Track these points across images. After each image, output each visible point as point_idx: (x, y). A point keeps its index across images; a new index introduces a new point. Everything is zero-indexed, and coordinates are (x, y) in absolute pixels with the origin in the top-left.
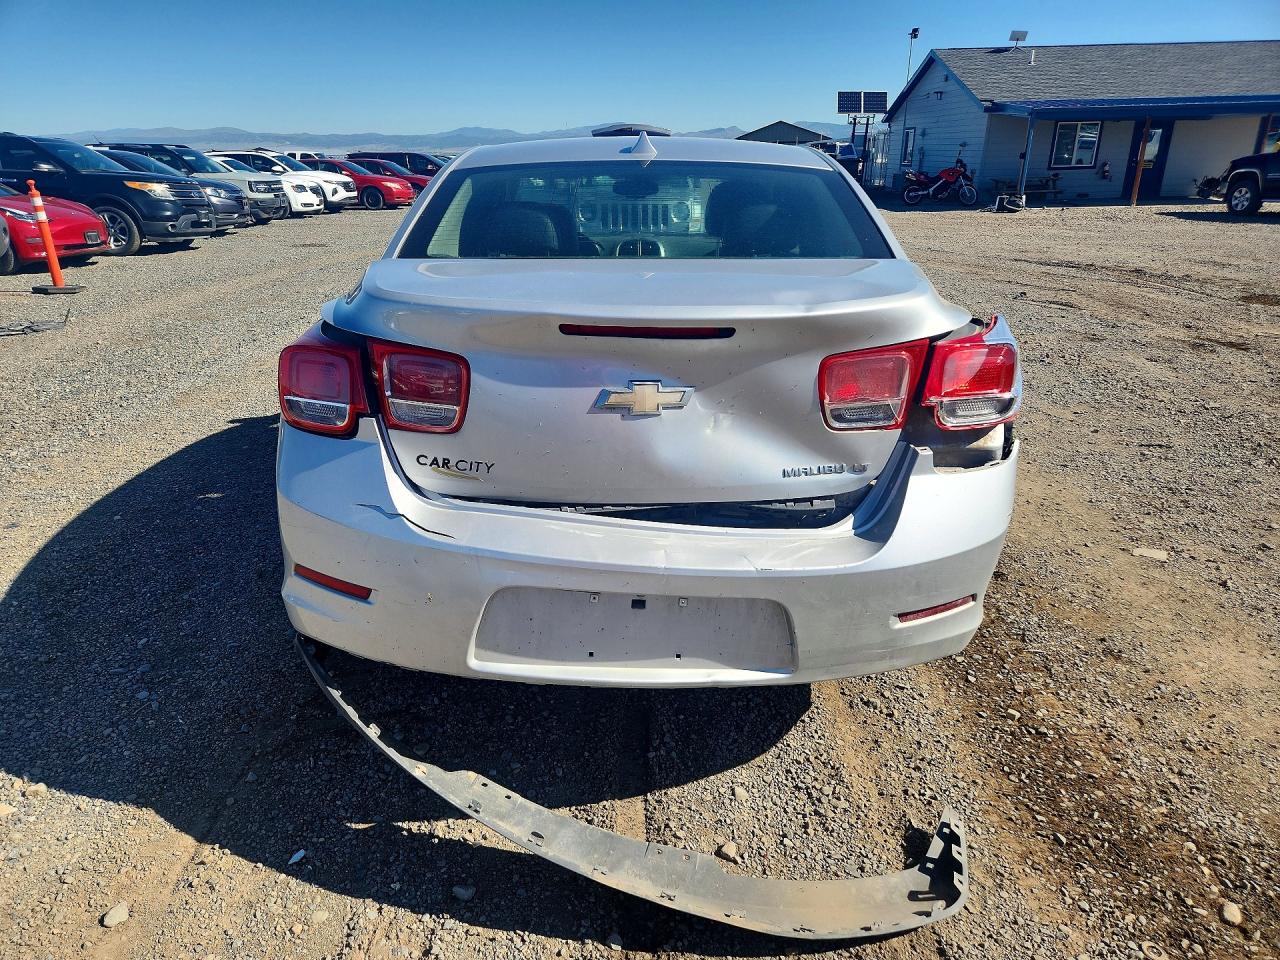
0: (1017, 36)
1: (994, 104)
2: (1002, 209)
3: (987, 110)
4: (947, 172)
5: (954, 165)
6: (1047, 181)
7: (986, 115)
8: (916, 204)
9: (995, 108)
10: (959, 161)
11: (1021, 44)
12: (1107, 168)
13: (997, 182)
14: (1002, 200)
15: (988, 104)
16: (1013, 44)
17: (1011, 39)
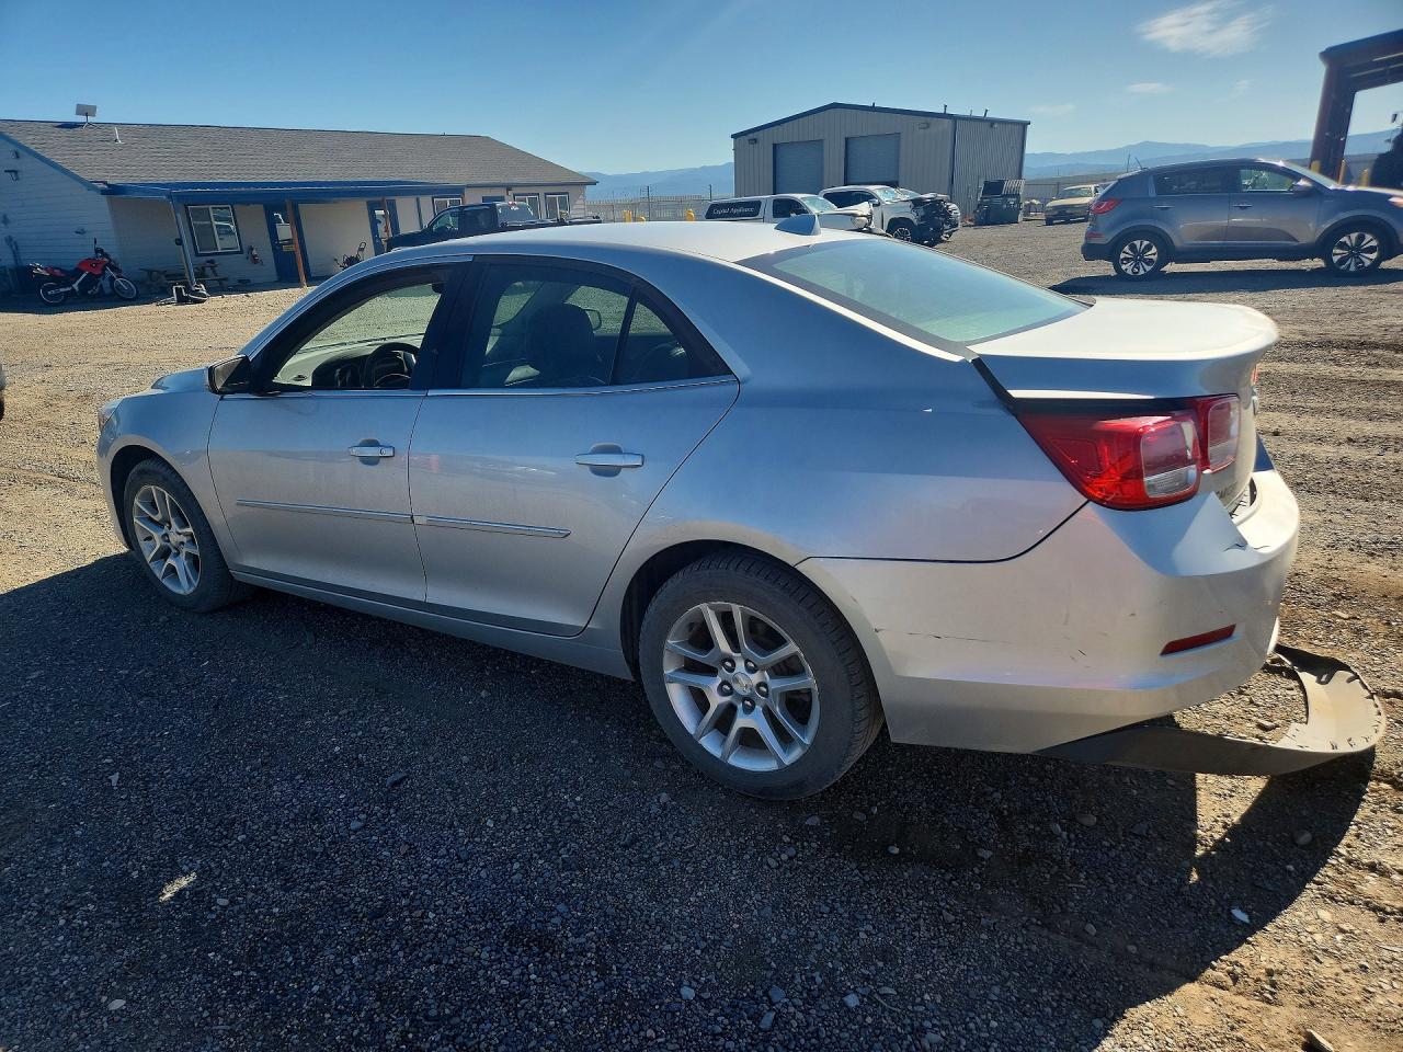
0: (85, 110)
1: (109, 186)
2: (182, 301)
3: (104, 192)
4: (87, 262)
5: (92, 255)
6: (203, 268)
7: (104, 197)
8: (62, 304)
9: (113, 191)
10: (97, 251)
11: (91, 119)
12: (255, 252)
13: (150, 272)
14: (178, 291)
15: (102, 186)
16: (81, 119)
17: (78, 113)
